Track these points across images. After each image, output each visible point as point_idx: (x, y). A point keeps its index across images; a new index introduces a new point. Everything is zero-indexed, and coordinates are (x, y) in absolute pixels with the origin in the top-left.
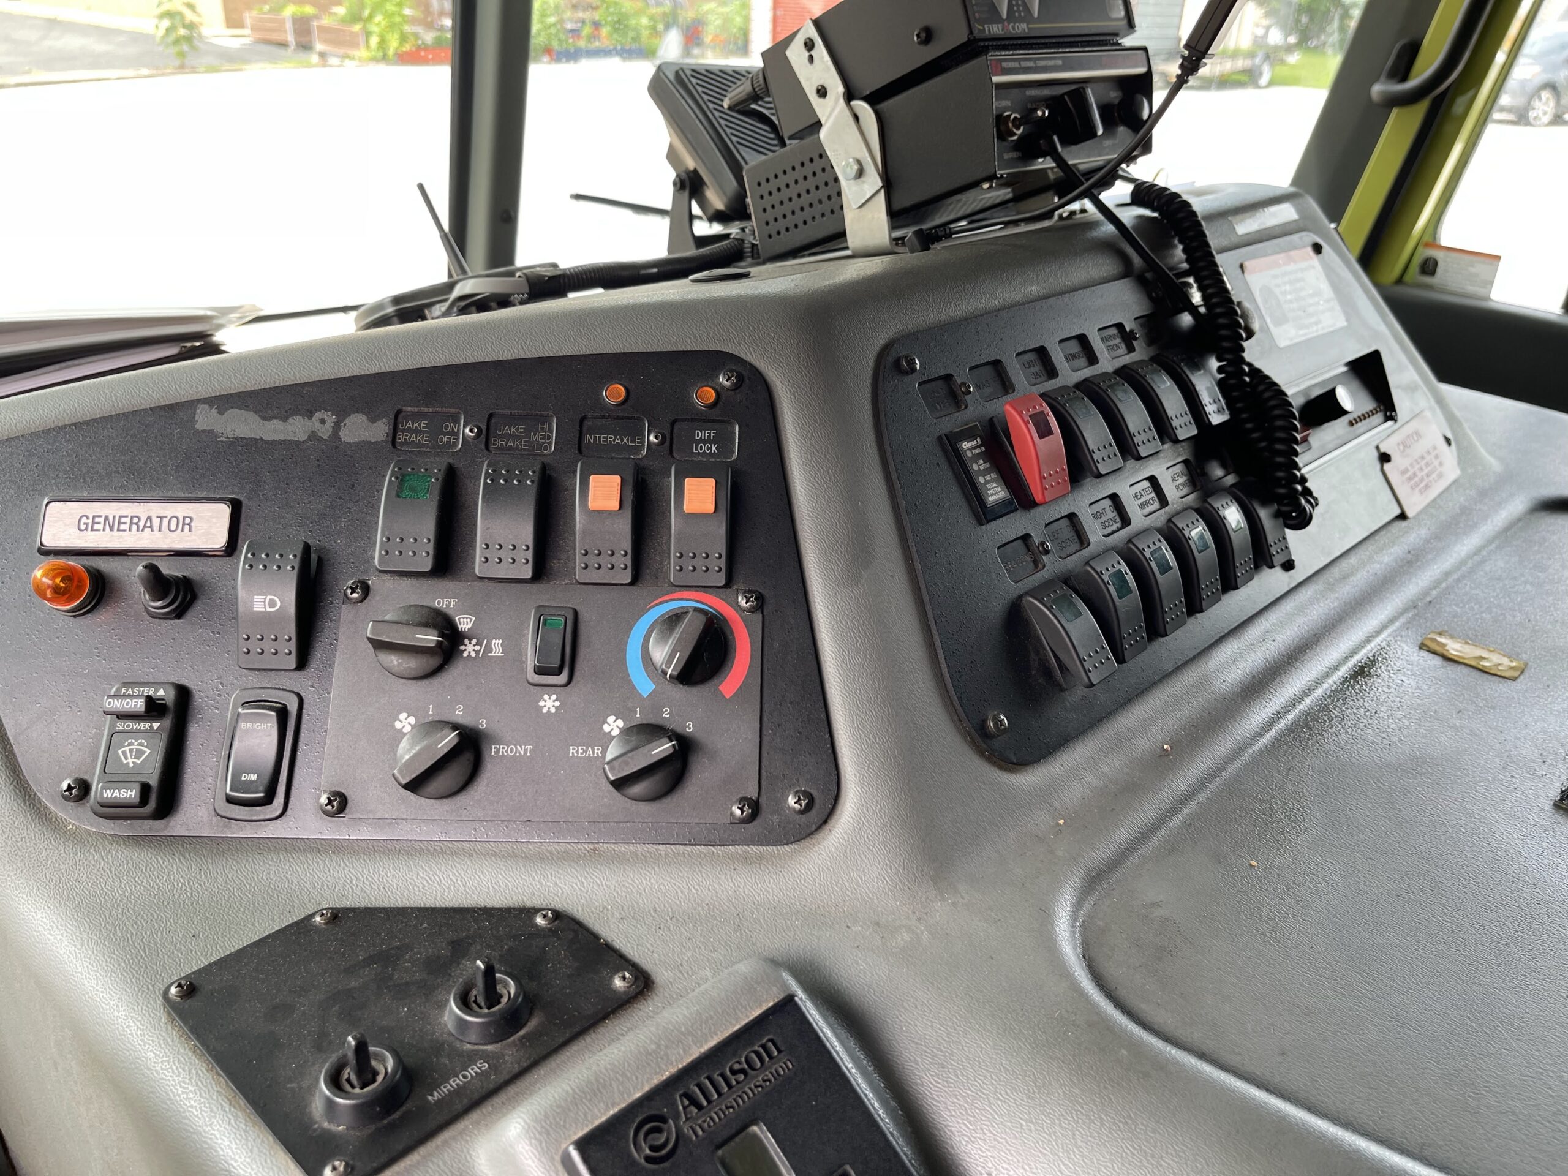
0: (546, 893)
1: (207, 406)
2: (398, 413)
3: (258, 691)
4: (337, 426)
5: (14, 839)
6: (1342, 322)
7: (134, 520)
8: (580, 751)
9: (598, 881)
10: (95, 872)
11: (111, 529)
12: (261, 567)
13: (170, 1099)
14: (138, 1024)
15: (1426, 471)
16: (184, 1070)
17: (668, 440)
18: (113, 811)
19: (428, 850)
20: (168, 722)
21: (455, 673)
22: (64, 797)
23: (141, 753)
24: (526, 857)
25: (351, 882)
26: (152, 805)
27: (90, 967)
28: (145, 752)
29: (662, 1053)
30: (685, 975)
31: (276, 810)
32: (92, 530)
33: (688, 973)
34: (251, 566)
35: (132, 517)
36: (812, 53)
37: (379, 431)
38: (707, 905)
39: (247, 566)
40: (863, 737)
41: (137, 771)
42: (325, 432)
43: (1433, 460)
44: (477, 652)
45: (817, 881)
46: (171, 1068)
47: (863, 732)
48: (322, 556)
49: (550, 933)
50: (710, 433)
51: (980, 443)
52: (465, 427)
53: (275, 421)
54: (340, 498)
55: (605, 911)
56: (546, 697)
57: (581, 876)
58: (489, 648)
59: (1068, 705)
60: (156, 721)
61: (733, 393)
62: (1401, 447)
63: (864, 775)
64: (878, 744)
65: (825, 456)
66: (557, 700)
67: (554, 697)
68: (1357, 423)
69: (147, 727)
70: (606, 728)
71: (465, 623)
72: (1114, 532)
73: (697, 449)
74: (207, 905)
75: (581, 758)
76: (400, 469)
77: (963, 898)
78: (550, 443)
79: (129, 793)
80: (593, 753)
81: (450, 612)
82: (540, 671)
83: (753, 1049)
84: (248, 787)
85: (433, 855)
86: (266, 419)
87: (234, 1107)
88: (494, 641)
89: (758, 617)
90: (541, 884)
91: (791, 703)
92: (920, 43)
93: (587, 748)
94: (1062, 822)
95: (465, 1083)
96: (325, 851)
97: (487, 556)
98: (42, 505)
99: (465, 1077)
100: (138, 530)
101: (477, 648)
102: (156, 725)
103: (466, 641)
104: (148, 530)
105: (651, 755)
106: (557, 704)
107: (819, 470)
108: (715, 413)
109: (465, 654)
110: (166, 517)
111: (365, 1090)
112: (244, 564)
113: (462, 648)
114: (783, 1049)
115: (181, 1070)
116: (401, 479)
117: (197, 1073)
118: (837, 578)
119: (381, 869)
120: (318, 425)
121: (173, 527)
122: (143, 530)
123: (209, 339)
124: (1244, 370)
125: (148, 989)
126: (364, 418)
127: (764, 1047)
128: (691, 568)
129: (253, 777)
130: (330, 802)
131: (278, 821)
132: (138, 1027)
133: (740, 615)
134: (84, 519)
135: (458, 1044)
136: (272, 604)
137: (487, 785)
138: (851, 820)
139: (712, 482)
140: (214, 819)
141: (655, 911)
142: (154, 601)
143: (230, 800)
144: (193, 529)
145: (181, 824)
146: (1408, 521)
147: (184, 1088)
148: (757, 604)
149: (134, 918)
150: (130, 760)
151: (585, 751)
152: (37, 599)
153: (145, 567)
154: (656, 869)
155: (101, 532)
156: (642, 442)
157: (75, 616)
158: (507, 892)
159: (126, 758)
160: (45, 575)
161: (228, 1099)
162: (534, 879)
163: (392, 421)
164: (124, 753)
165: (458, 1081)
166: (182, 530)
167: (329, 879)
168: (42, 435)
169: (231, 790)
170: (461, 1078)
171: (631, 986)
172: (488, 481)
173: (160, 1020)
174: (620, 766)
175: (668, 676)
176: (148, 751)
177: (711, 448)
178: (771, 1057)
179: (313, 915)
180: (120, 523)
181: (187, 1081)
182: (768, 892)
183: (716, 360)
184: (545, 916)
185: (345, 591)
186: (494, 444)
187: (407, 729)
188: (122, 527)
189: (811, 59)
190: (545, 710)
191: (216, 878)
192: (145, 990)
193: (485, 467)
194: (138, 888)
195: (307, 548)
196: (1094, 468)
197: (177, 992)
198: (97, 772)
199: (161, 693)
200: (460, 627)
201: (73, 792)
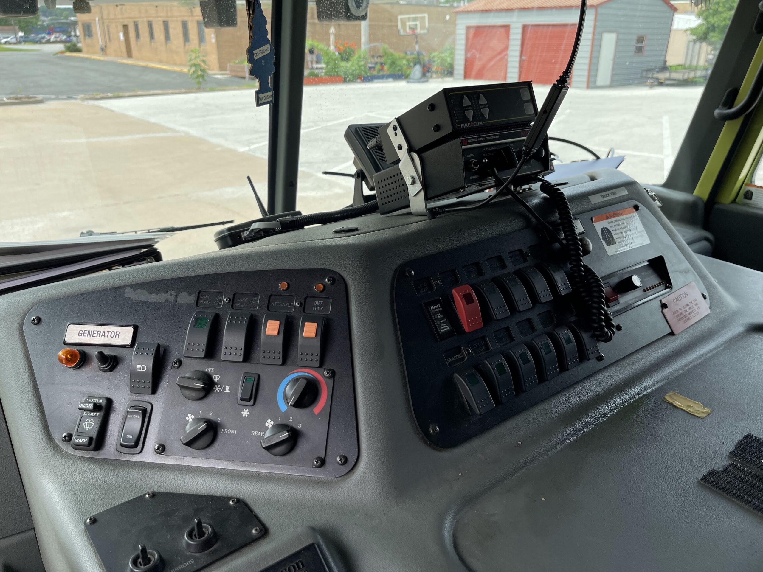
0: (237, 491)
1: (129, 288)
2: (200, 292)
3: (137, 402)
4: (176, 297)
5: (44, 455)
6: (647, 241)
7: (99, 333)
8: (256, 433)
9: (258, 487)
10: (71, 470)
11: (90, 336)
12: (141, 353)
13: (80, 563)
14: (74, 532)
15: (689, 311)
16: (86, 552)
17: (303, 305)
18: (79, 447)
19: (195, 470)
20: (102, 413)
21: (211, 398)
22: (63, 440)
23: (92, 425)
24: (232, 475)
25: (164, 481)
26: (93, 445)
27: (63, 508)
28: (93, 424)
29: (258, 563)
30: (283, 530)
31: (138, 450)
32: (83, 336)
33: (284, 530)
34: (137, 353)
35: (98, 331)
36: (396, 131)
37: (192, 299)
38: (300, 501)
39: (136, 353)
40: (371, 433)
41: (89, 431)
42: (172, 299)
43: (694, 306)
44: (220, 390)
45: (346, 494)
46: (82, 551)
47: (371, 432)
48: (166, 349)
49: (234, 508)
50: (320, 302)
51: (440, 306)
52: (224, 298)
53: (154, 294)
54: (175, 326)
55: (259, 501)
56: (244, 410)
57: (252, 485)
58: (224, 389)
59: (471, 422)
60: (98, 412)
61: (331, 286)
62: (675, 301)
63: (369, 450)
64: (377, 437)
65: (366, 313)
66: (248, 411)
67: (247, 410)
68: (648, 290)
69: (95, 414)
70: (267, 424)
71: (216, 378)
72: (506, 344)
73: (314, 309)
74: (109, 486)
75: (256, 436)
76: (197, 315)
77: (406, 506)
78: (257, 305)
79: (85, 441)
80: (261, 434)
81: (211, 374)
82: (242, 400)
83: (292, 564)
84: (129, 440)
85: (196, 472)
86: (150, 293)
87: (100, 568)
88: (227, 386)
89: (332, 380)
90: (236, 487)
91: (342, 418)
92: (435, 131)
93: (258, 432)
94: (460, 474)
95: (184, 568)
96: (156, 468)
97: (226, 352)
98: (66, 325)
99: (185, 565)
100: (100, 336)
101: (220, 389)
102: (98, 414)
103: (216, 386)
104: (103, 337)
105: (280, 438)
106: (249, 413)
107: (363, 319)
108: (322, 295)
109: (215, 391)
110: (110, 332)
111: (145, 567)
112: (135, 352)
113: (214, 388)
114: (305, 565)
115: (85, 552)
116: (197, 320)
117: (90, 554)
118: (366, 365)
119: (175, 476)
120: (169, 296)
121: (112, 336)
122: (101, 337)
123: (152, 247)
124: (582, 269)
125: (81, 519)
126: (187, 294)
127: (297, 564)
128: (305, 359)
129: (131, 437)
130: (158, 448)
131: (139, 455)
132: (74, 534)
133: (324, 380)
134: (81, 331)
135: (185, 552)
136: (144, 368)
137: (219, 445)
138: (362, 469)
139: (315, 324)
140: (116, 452)
141: (278, 502)
142: (102, 365)
143: (122, 445)
144: (119, 337)
145: (103, 454)
146: (675, 336)
147: (85, 559)
148: (331, 375)
149: (82, 490)
150: (87, 427)
151: (257, 434)
152: (59, 363)
153: (98, 353)
154: (282, 484)
155: (87, 337)
156: (293, 306)
157: (74, 369)
158: (222, 489)
159: (86, 427)
160: (63, 354)
161: (99, 565)
162: (233, 485)
163: (197, 295)
164: (85, 424)
165: (182, 567)
166: (116, 337)
167: (155, 479)
168: (69, 298)
169: (122, 441)
170: (183, 565)
171: (258, 533)
172: (229, 321)
173: (82, 532)
174: (267, 441)
175: (290, 404)
176: (94, 424)
177: (320, 309)
178: (299, 568)
179: (145, 494)
180: (93, 334)
181: (87, 556)
182: (325, 497)
183: (324, 272)
184: (233, 501)
185: (173, 363)
186: (235, 305)
187: (191, 420)
188: (94, 335)
189: (396, 134)
190: (244, 416)
191: (114, 476)
192: (79, 519)
193: (229, 316)
194: (86, 478)
195: (159, 346)
196: (495, 317)
197: (89, 521)
198: (75, 432)
199: (101, 401)
200: (214, 380)
201: (66, 438)
